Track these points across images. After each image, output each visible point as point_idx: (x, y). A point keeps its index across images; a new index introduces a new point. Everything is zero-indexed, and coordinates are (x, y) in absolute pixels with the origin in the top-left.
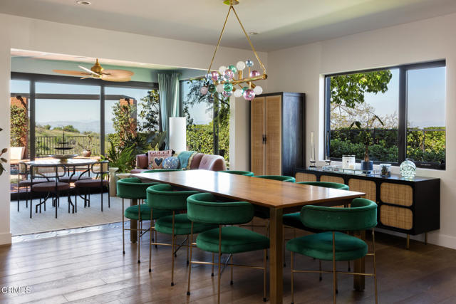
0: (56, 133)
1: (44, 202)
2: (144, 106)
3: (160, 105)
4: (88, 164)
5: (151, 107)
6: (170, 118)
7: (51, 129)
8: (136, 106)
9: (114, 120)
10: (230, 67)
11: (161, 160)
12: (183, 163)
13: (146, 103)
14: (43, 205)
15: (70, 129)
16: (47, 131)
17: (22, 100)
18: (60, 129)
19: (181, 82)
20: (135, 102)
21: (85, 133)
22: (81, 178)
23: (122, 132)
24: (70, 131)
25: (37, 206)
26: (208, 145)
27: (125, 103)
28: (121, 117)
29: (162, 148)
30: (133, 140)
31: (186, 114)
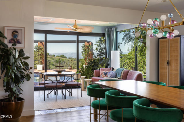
0: (57, 58)
1: (51, 93)
2: (98, 45)
3: (106, 45)
4: (71, 75)
5: (101, 45)
6: (111, 51)
7: (55, 56)
8: (92, 45)
9: (82, 52)
10: (155, 19)
11: (107, 73)
12: (118, 75)
13: (98, 44)
14: (50, 94)
15: (63, 56)
16: (53, 57)
17: (42, 44)
18: (59, 56)
19: (117, 32)
20: (92, 43)
21: (69, 58)
22: (68, 81)
23: (86, 58)
24: (63, 57)
25: (47, 94)
26: (128, 64)
27: (88, 44)
28: (86, 51)
29: (107, 67)
30: (92, 62)
31: (119, 49)
